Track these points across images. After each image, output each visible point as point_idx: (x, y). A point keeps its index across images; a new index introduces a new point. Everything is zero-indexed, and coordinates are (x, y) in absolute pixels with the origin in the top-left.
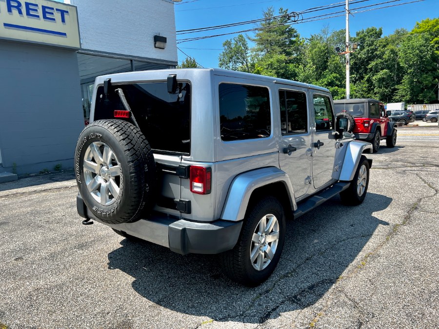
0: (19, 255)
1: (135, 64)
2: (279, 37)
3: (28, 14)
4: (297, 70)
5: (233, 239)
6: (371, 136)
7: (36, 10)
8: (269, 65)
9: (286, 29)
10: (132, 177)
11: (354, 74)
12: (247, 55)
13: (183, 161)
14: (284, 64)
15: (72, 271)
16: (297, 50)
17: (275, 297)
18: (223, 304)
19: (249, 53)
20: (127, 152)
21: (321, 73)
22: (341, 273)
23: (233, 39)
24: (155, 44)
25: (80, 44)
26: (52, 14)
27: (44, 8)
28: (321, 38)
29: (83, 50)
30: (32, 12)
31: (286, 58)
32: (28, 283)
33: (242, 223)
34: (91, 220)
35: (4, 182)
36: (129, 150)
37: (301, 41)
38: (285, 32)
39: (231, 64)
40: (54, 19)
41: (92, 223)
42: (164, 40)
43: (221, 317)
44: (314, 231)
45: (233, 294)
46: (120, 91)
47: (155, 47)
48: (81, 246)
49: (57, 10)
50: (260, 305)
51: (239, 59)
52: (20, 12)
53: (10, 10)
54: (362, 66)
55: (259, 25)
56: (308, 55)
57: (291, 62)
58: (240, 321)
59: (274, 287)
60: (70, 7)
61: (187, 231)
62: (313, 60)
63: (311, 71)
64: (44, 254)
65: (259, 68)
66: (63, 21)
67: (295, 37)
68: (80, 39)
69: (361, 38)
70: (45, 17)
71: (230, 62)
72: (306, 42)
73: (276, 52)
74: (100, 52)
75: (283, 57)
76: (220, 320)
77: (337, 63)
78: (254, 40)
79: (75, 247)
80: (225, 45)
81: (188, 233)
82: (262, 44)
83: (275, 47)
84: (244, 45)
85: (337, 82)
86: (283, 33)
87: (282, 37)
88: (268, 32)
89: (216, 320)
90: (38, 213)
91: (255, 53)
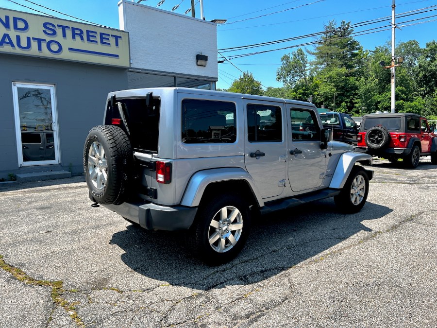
0: (50, 230)
1: (178, 80)
2: (340, 50)
3: (88, 40)
4: (357, 83)
5: (188, 221)
6: (409, 151)
7: (95, 37)
8: (328, 78)
9: (348, 41)
10: (113, 168)
11: (423, 87)
12: (306, 69)
13: (153, 158)
14: (344, 77)
15: (83, 243)
16: (359, 63)
17: (228, 275)
18: (183, 274)
19: (308, 66)
20: (111, 149)
21: (385, 86)
22: (297, 263)
23: (290, 53)
24: (197, 62)
25: (130, 64)
26: (108, 39)
27: (101, 34)
28: (386, 49)
29: (132, 68)
30: (91, 39)
31: (347, 71)
32: (48, 248)
33: (197, 209)
34: (99, 204)
35: (60, 179)
36: (112, 148)
37: (364, 53)
38: (348, 45)
39: (289, 78)
40: (109, 44)
41: (98, 206)
42: (205, 58)
43: (177, 283)
44: (295, 231)
45: (195, 269)
46: (119, 104)
47: (197, 65)
48: (97, 227)
49: (112, 36)
50: (212, 278)
51: (297, 72)
52: (82, 39)
53: (74, 37)
54: (433, 78)
55: (319, 37)
56: (371, 68)
57: (352, 74)
58: (190, 287)
59: (232, 267)
60: (124, 33)
61: (151, 212)
62: (376, 73)
63: (373, 85)
64: (67, 230)
65: (317, 82)
66: (117, 44)
67: (357, 49)
68: (130, 59)
69: (431, 50)
70: (102, 42)
71: (288, 75)
72: (370, 54)
73: (336, 66)
74: (148, 70)
75: (344, 70)
76: (176, 285)
77: (403, 76)
78: (313, 54)
79: (92, 228)
80: (283, 59)
81: (152, 213)
82: (322, 57)
83: (335, 60)
84: (303, 59)
85: (403, 96)
86: (344, 46)
87: (343, 50)
88: (328, 45)
89: (172, 285)
90: (76, 202)
91: (314, 66)
